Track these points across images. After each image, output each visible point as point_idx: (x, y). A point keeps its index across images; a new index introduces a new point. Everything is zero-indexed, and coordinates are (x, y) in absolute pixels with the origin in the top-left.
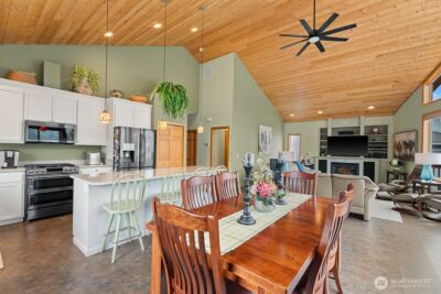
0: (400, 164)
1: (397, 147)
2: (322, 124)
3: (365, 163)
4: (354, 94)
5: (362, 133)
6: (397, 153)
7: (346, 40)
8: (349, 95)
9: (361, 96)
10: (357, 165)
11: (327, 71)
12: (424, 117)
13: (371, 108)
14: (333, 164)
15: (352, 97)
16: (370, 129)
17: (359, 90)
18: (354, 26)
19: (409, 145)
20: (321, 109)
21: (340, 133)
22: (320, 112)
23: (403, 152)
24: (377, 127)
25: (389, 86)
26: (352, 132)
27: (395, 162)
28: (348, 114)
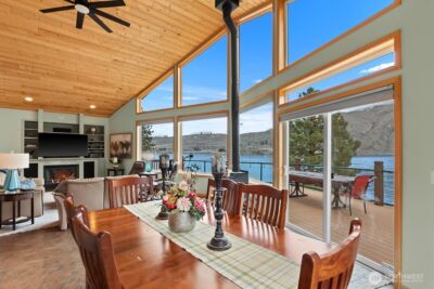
0: (119, 161)
1: (114, 146)
2: (29, 116)
3: (85, 164)
4: (81, 88)
5: (82, 132)
6: (114, 152)
7: (109, 31)
8: (75, 87)
9: (87, 93)
10: (77, 166)
11: (57, 50)
12: (137, 123)
13: (93, 107)
14: (46, 167)
15: (79, 91)
16: (88, 128)
17: (87, 86)
18: (128, 25)
19: (126, 145)
20: (31, 95)
21: (55, 130)
22: (29, 99)
23: (120, 151)
24: (95, 127)
25: (114, 91)
26: (69, 130)
27: (115, 160)
28: (66, 109)
